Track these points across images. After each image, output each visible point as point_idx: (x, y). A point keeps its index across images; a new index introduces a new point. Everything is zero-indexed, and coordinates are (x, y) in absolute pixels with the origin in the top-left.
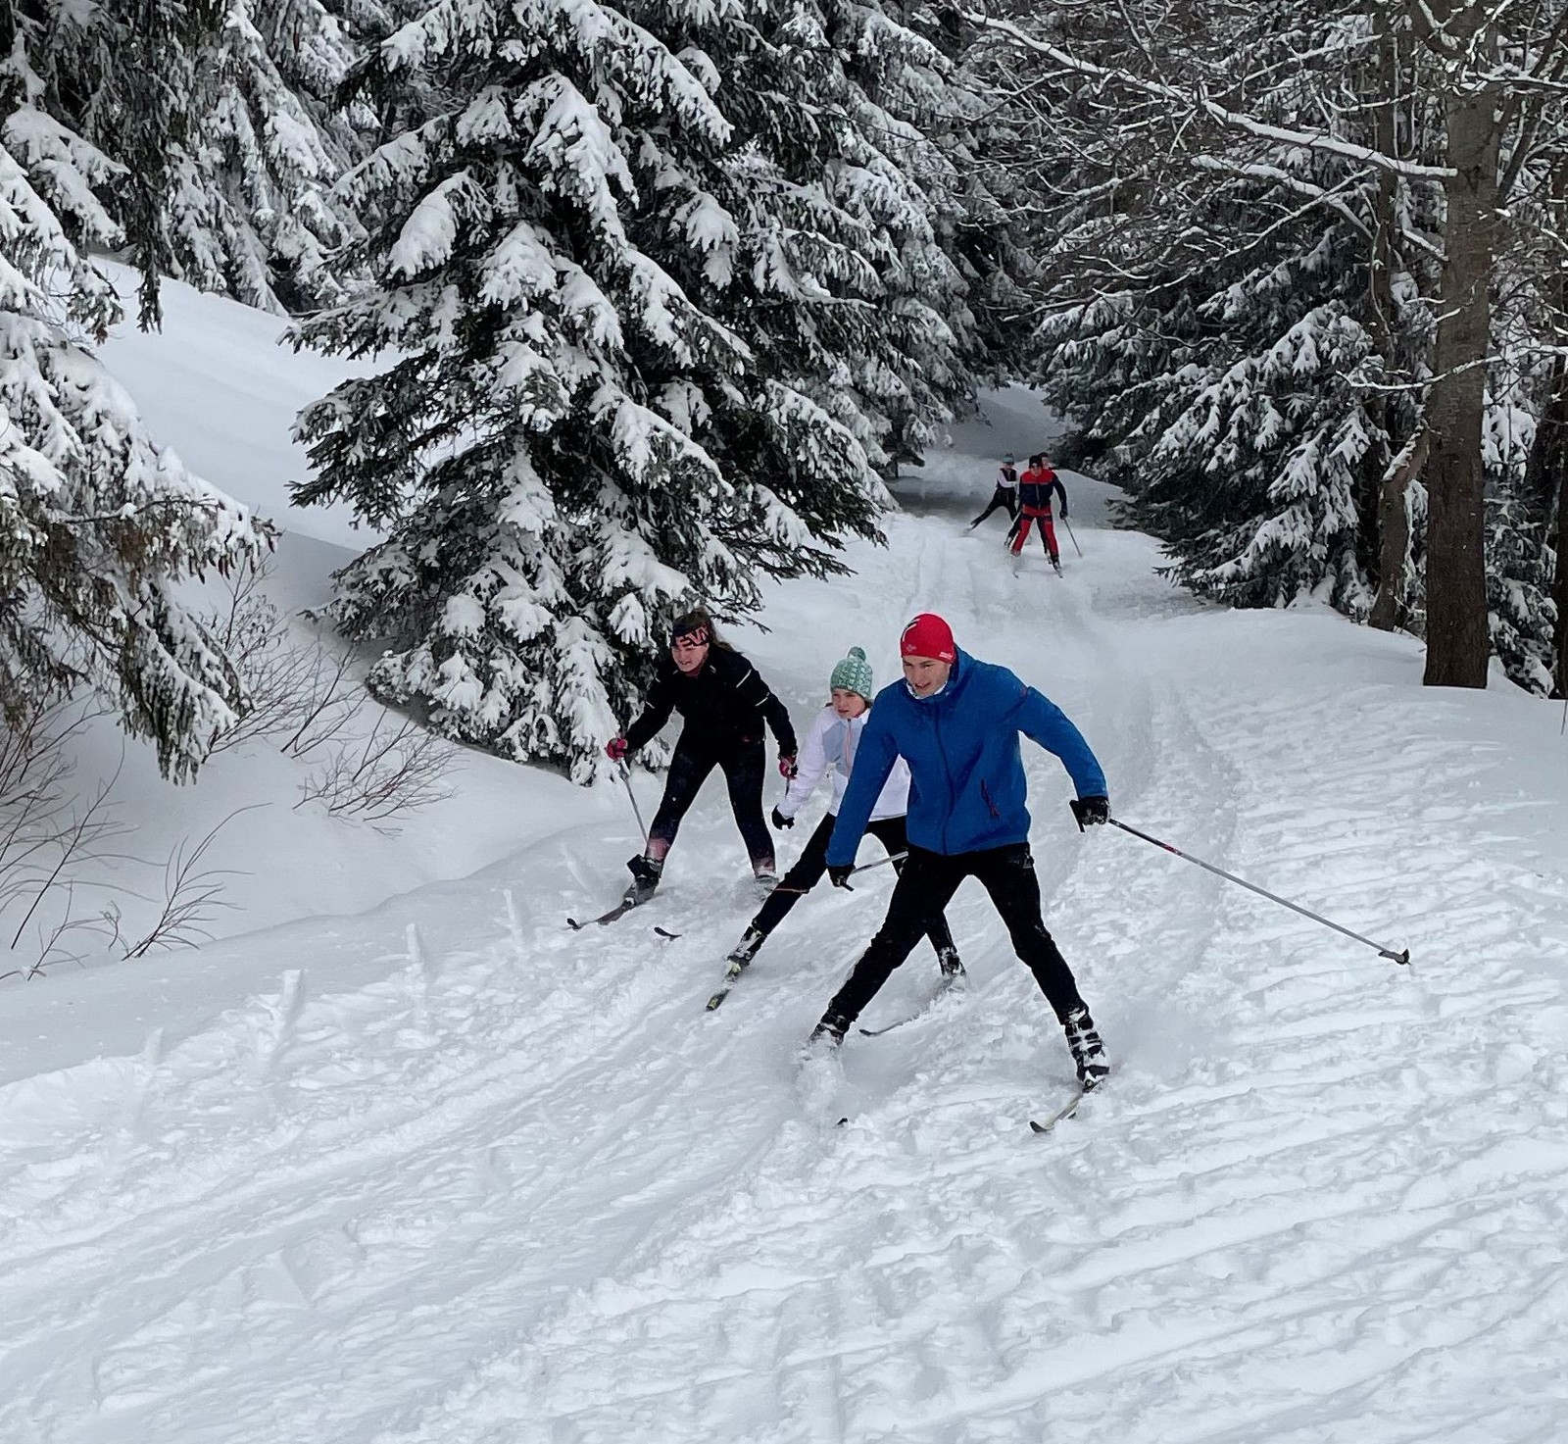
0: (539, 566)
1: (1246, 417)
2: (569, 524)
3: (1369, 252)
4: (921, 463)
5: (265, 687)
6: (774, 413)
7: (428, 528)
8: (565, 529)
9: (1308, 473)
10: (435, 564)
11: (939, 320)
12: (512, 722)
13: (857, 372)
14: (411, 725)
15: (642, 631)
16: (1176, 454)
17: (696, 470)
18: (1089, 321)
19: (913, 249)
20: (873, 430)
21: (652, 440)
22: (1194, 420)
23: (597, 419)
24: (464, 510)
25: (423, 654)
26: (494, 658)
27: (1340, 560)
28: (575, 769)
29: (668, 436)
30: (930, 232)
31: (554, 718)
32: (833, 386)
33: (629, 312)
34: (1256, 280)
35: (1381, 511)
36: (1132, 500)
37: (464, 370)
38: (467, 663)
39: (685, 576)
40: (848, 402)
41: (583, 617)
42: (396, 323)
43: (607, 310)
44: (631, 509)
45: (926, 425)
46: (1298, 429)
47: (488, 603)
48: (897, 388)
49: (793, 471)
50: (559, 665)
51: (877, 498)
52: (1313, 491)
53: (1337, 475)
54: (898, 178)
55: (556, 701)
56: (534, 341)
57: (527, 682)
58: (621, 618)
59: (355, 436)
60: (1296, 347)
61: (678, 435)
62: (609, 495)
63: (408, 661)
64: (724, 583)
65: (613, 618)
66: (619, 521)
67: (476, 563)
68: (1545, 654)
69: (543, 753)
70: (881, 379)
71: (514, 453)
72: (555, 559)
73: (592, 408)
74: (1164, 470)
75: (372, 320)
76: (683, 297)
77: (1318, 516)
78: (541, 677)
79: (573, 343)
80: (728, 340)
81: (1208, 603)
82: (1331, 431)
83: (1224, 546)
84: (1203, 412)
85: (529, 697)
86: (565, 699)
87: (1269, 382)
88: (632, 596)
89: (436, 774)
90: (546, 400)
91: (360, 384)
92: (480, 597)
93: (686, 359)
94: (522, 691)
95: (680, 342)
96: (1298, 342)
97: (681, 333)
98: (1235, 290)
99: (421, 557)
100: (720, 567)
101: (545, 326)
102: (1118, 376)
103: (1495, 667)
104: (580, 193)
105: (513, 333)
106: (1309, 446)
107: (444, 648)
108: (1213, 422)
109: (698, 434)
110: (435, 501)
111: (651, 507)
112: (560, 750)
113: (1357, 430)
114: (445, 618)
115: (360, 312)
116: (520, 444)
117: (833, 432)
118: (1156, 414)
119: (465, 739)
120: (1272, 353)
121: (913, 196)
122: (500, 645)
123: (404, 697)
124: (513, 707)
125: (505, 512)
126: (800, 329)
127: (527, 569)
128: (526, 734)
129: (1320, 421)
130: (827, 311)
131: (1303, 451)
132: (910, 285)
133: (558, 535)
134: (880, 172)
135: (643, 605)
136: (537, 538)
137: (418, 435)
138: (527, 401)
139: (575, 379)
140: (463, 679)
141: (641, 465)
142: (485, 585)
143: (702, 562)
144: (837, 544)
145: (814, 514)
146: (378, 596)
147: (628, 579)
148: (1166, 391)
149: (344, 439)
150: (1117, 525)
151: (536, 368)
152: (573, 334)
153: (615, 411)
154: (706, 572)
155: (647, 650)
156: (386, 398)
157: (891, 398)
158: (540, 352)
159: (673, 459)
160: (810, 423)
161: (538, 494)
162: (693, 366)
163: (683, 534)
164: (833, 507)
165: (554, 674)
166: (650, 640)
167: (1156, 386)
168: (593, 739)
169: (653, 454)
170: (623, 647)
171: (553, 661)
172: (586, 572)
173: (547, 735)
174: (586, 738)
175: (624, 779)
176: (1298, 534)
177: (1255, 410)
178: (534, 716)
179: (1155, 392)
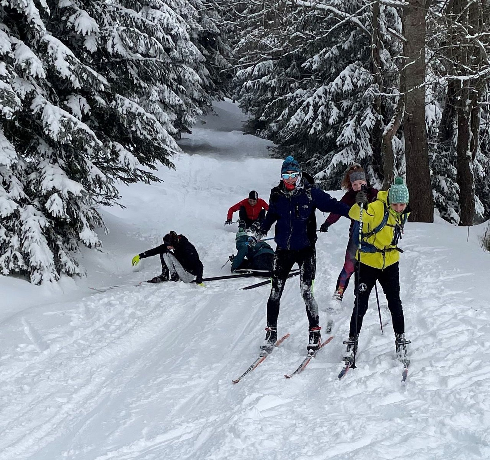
0: (10, 182)
1: (324, 111)
2: (24, 161)
3: (370, 42)
4: (190, 132)
6: (120, 109)
8: (22, 164)
9: (352, 134)
11: (194, 72)
13: (161, 95)
15: (61, 210)
16: (296, 127)
17: (84, 134)
18: (256, 73)
19: (181, 43)
20: (169, 119)
21: (62, 121)
22: (303, 112)
23: (35, 112)
27: (367, 169)
28: (32, 277)
29: (70, 120)
30: (188, 36)
31: (21, 253)
32: (151, 101)
33: (48, 62)
34: (325, 53)
35: (382, 148)
36: (277, 146)
39: (81, 184)
40: (158, 107)
41: (33, 205)
43: (36, 61)
44: (54, 154)
45: (192, 116)
46: (346, 115)
48: (179, 101)
50: (22, 228)
52: (354, 141)
53: (363, 134)
54: (173, 14)
55: (22, 245)
56: (2, 76)
57: (7, 236)
58: (51, 205)
60: (343, 81)
61: (75, 119)
62: (43, 148)
64: (101, 187)
65: (47, 205)
66: (48, 160)
68: (455, 207)
69: (17, 270)
70: (171, 97)
72: (18, 178)
73: (32, 107)
74: (291, 133)
76: (73, 56)
77: (357, 151)
78: (14, 234)
79: (21, 77)
80: (96, 76)
82: (359, 116)
83: (318, 164)
84: (306, 109)
85: (8, 243)
86: (26, 244)
87: (333, 96)
88: (56, 194)
93: (77, 84)
94: (5, 241)
95: (73, 76)
96: (344, 79)
97: (73, 72)
98: (316, 57)
100: (98, 180)
101: (7, 69)
102: (269, 95)
103: (436, 213)
104: (21, 6)
106: (351, 123)
108: (311, 113)
109: (85, 119)
111: (63, 153)
112: (25, 268)
113: (370, 115)
117: (147, 118)
118: (287, 111)
120: (334, 83)
121: (180, 22)
126: (129, 71)
127: (4, 183)
128: (8, 261)
129: (355, 112)
130: (142, 64)
131: (348, 125)
132: (181, 58)
133: (19, 167)
134: (166, 12)
135: (62, 198)
136: (8, 168)
139: (23, 93)
141: (56, 133)
143: (90, 178)
144: (153, 167)
145: (141, 155)
147: (54, 187)
148: (290, 100)
150: (272, 156)
151: (3, 88)
152: (21, 72)
153: (43, 108)
154: (92, 182)
155: (65, 219)
157: (176, 105)
158: (5, 81)
159: (73, 130)
160: (136, 114)
161: (8, 148)
162: (80, 88)
163: (79, 165)
164: (150, 151)
165: (20, 232)
166: (66, 214)
167: (286, 98)
168: (41, 262)
169: (62, 128)
170: (53, 218)
171: (19, 226)
172: (33, 184)
173: (18, 261)
174: (37, 262)
175: (57, 281)
176: (349, 159)
177: (328, 108)
178: (12, 252)
179: (286, 101)
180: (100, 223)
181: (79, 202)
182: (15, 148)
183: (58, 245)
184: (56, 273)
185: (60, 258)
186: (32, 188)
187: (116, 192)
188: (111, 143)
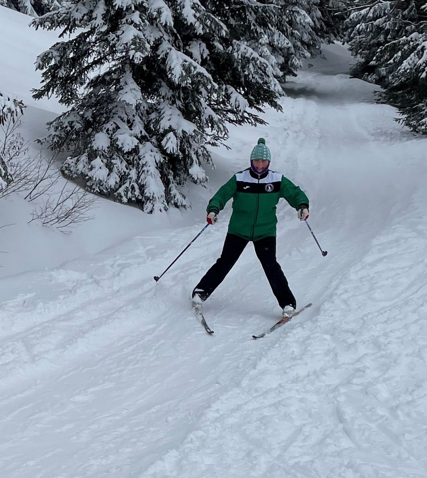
0: (134, 120)
2: (146, 102)
5: (18, 173)
6: (235, 54)
7: (88, 104)
8: (145, 105)
10: (91, 119)
12: (120, 186)
14: (78, 188)
15: (175, 148)
17: (202, 78)
18: (371, 15)
20: (276, 62)
21: (183, 66)
22: (417, 56)
23: (161, 57)
24: (103, 97)
25: (84, 158)
26: (114, 159)
28: (145, 206)
29: (190, 64)
31: (138, 184)
32: (260, 44)
33: (176, 10)
36: (384, 91)
37: (105, 37)
38: (102, 161)
39: (195, 125)
40: (266, 50)
41: (151, 142)
42: (78, 16)
43: (167, 10)
44: (173, 96)
45: (299, 59)
47: (112, 136)
49: (243, 79)
50: (140, 162)
51: (277, 91)
55: (139, 177)
56: (135, 24)
57: (127, 169)
58: (167, 142)
59: (61, 65)
61: (195, 64)
62: (164, 90)
63: (78, 161)
64: (212, 127)
65: (163, 143)
66: (168, 101)
67: (108, 120)
69: (133, 199)
71: (125, 72)
72: (140, 117)
73: (159, 52)
75: (68, 15)
76: (199, 4)
78: (133, 167)
79: (152, 24)
81: (417, 135)
84: (421, 53)
85: (128, 175)
86: (142, 177)
89: (87, 209)
90: (140, 48)
91: (63, 43)
92: (109, 134)
93: (200, 31)
94: (125, 173)
95: (198, 23)
97: (198, 19)
99: (85, 116)
100: (211, 120)
101: (140, 17)
105: (127, 20)
107: (93, 155)
108: (425, 57)
109: (203, 63)
110: (91, 93)
111: (182, 95)
112: (140, 198)
114: (94, 142)
115: (63, 12)
116: (127, 68)
117: (260, 62)
118: (399, 54)
119: (101, 194)
122: (116, 153)
123: (75, 175)
124: (121, 179)
125: (121, 96)
126: (248, 17)
127: (128, 122)
128: (126, 191)
130: (260, 10)
133: (142, 108)
135: (176, 137)
136: (134, 107)
137: (86, 65)
138: (132, 49)
139: (152, 40)
140: (100, 168)
141: (178, 76)
142: (111, 128)
143: (203, 119)
144: (260, 110)
145: (251, 98)
146: (67, 133)
147: (170, 126)
148: (404, 44)
149: (56, 67)
150: (378, 102)
151: (136, 35)
152: (152, 20)
153: (168, 53)
154: (205, 122)
155: (178, 155)
156: (73, 49)
158: (138, 28)
159: (192, 74)
160: (251, 58)
161: (134, 89)
162: (202, 34)
163: (195, 106)
164: (259, 94)
165: (138, 166)
166: (179, 151)
167: (400, 42)
168: (154, 194)
169: (183, 71)
170: (167, 155)
171: (138, 160)
172: (153, 123)
173: (135, 191)
174: (150, 193)
175: (166, 210)
178: (130, 183)
179: (399, 45)
180: (208, 160)
181: (191, 140)
182: (141, 90)
183: (169, 179)
184: (166, 204)
185: (170, 191)
186: (152, 126)
187: (226, 131)
188: (224, 87)
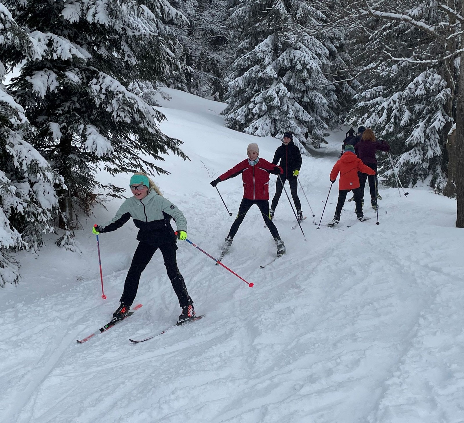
1: (397, 114)
9: (421, 135)
22: (377, 116)
27: (435, 169)
46: (418, 118)
52: (423, 142)
53: (433, 135)
77: (425, 151)
82: (430, 118)
87: (406, 100)
96: (417, 84)
108: (384, 116)
113: (441, 117)
118: (366, 115)
120: (407, 89)
131: (419, 126)
176: (417, 158)
177: (401, 111)
